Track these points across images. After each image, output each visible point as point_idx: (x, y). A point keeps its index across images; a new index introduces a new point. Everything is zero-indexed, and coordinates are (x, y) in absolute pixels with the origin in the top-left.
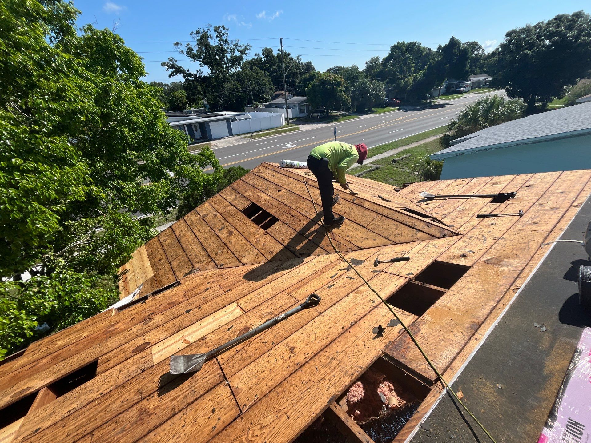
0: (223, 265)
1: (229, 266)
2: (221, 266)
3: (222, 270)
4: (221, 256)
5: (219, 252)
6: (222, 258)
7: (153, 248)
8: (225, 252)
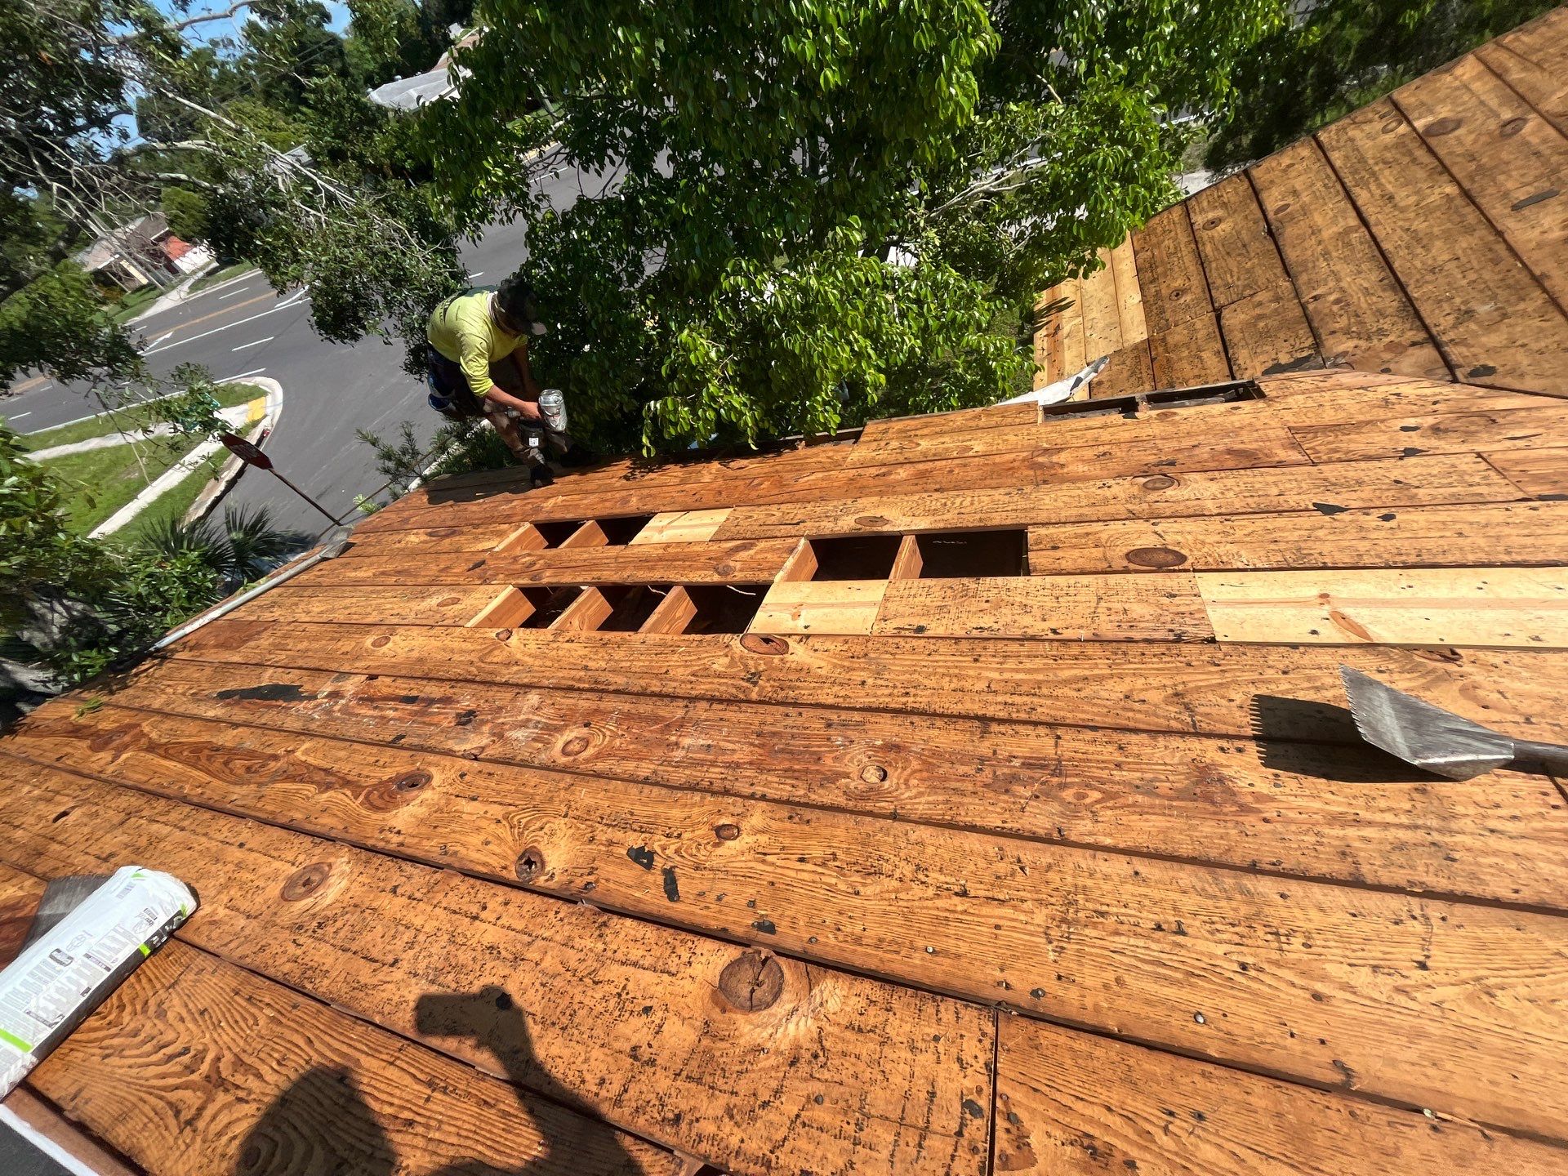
0: (1489, 371)
1: (1530, 384)
2: (1475, 373)
3: (1481, 392)
4: (1490, 327)
5: (1484, 309)
6: (1493, 339)
7: (1159, 244)
8: (1524, 314)
